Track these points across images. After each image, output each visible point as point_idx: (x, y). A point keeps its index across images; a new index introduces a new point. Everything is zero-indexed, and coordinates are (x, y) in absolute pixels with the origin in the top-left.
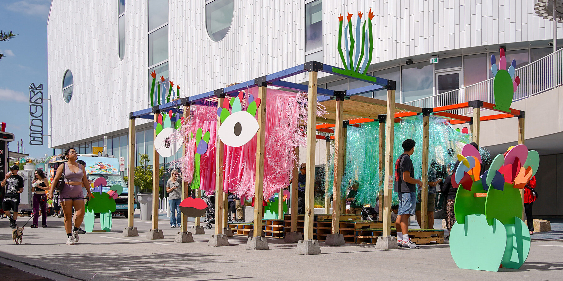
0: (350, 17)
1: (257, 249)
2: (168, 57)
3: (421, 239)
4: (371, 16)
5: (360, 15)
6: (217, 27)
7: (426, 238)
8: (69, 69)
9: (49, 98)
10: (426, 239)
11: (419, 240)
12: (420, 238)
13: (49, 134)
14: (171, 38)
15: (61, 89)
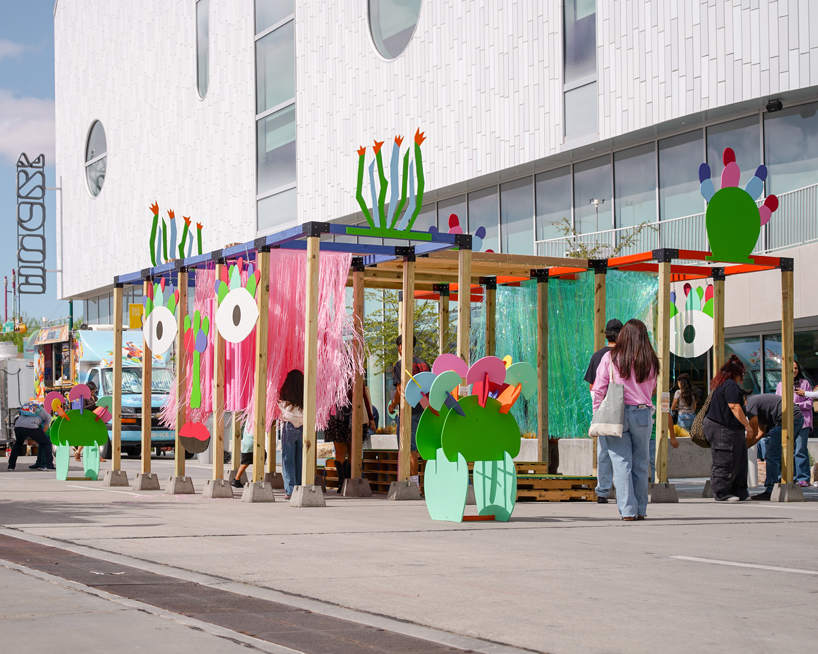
0: (378, 147)
1: (254, 501)
2: (293, 95)
3: (550, 492)
4: (419, 138)
5: (398, 141)
6: (391, 25)
7: (562, 490)
8: (98, 118)
9: (58, 185)
10: (560, 493)
11: (543, 493)
12: (546, 490)
13: (59, 268)
14: (300, 49)
15: (83, 164)
